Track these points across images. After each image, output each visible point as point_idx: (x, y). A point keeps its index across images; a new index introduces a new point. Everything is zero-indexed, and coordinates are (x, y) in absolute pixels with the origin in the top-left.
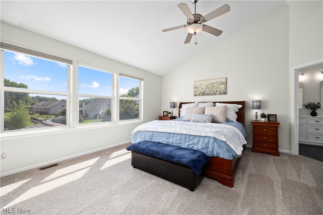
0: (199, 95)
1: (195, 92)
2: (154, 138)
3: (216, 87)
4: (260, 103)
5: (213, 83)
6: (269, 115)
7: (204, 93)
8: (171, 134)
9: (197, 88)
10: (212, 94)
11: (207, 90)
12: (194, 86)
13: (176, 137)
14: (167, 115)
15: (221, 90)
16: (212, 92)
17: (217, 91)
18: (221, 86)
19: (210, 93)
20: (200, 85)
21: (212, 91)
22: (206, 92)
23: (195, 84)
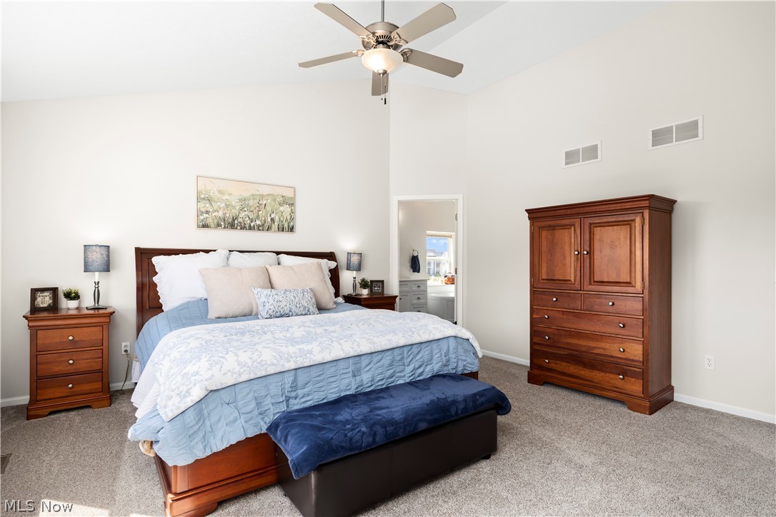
0: (219, 225)
1: (200, 213)
2: (300, 392)
3: (269, 208)
4: (361, 257)
5: (262, 196)
6: (372, 282)
7: (234, 220)
8: (363, 358)
9: (209, 200)
10: (260, 228)
11: (242, 215)
12: (198, 193)
13: (380, 360)
14: (54, 307)
15: (282, 219)
16: (258, 222)
17: (273, 220)
18: (281, 208)
19: (252, 225)
20: (221, 192)
21: (258, 216)
22: (240, 220)
23: (201, 187)
